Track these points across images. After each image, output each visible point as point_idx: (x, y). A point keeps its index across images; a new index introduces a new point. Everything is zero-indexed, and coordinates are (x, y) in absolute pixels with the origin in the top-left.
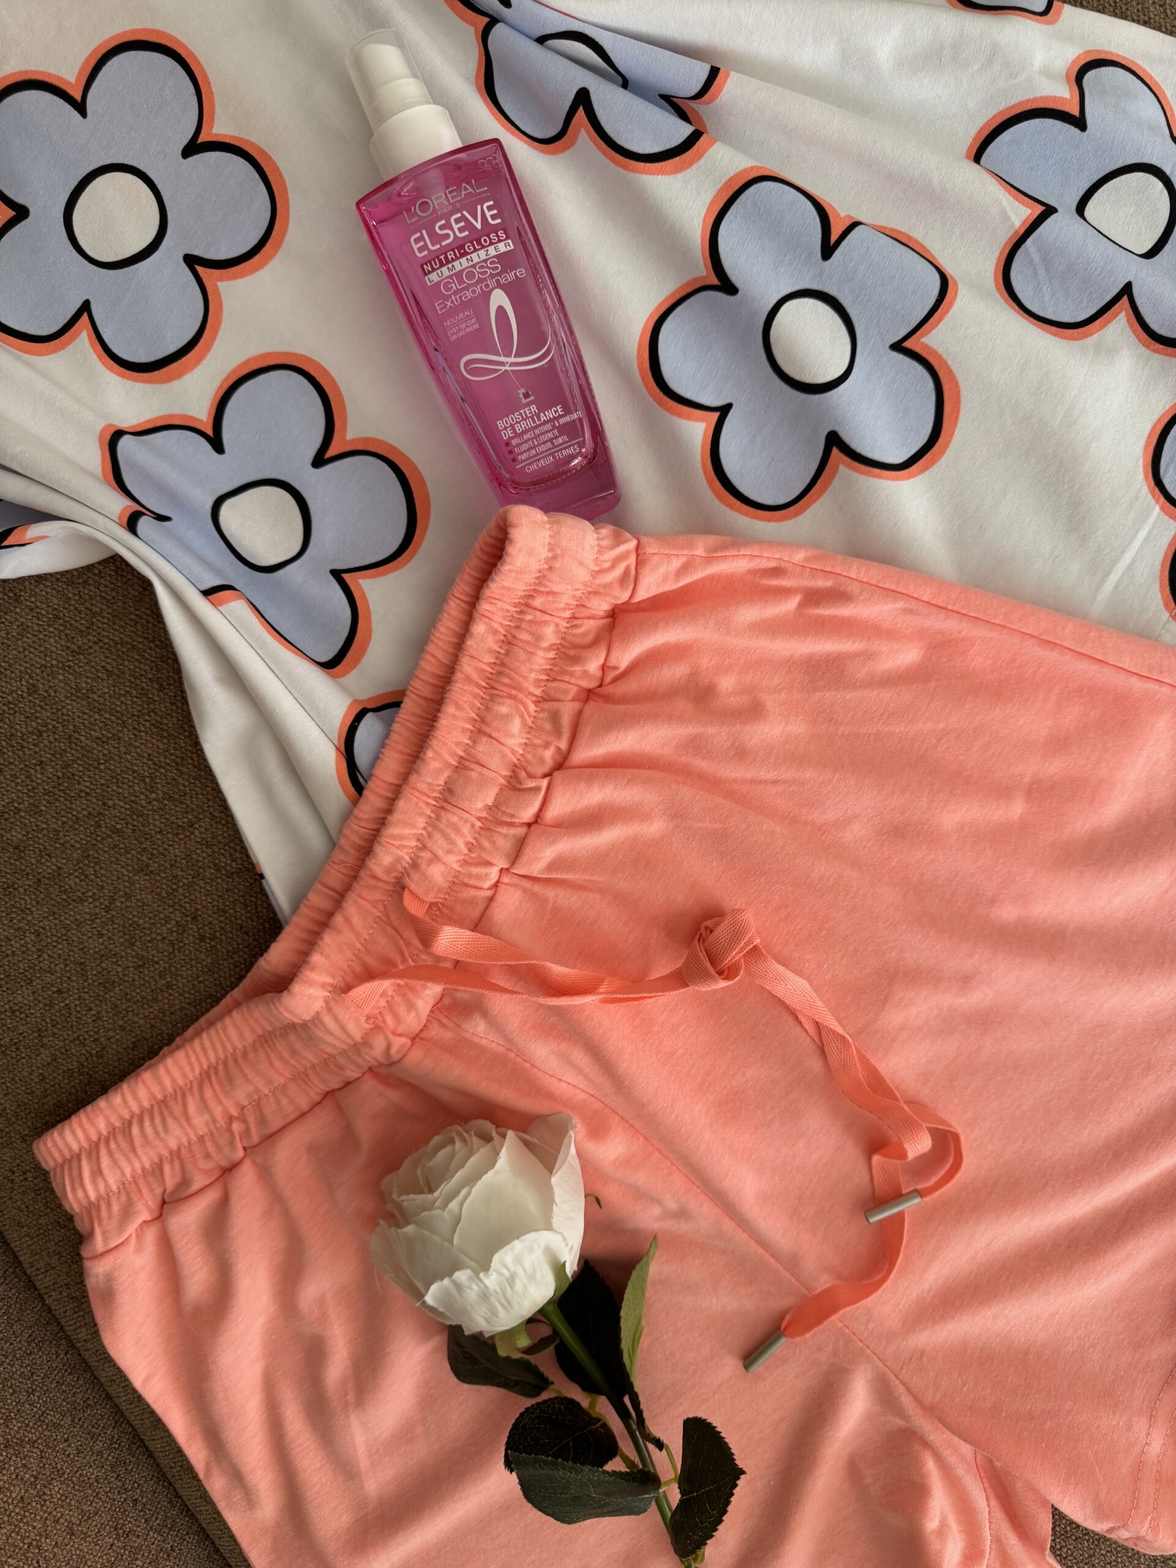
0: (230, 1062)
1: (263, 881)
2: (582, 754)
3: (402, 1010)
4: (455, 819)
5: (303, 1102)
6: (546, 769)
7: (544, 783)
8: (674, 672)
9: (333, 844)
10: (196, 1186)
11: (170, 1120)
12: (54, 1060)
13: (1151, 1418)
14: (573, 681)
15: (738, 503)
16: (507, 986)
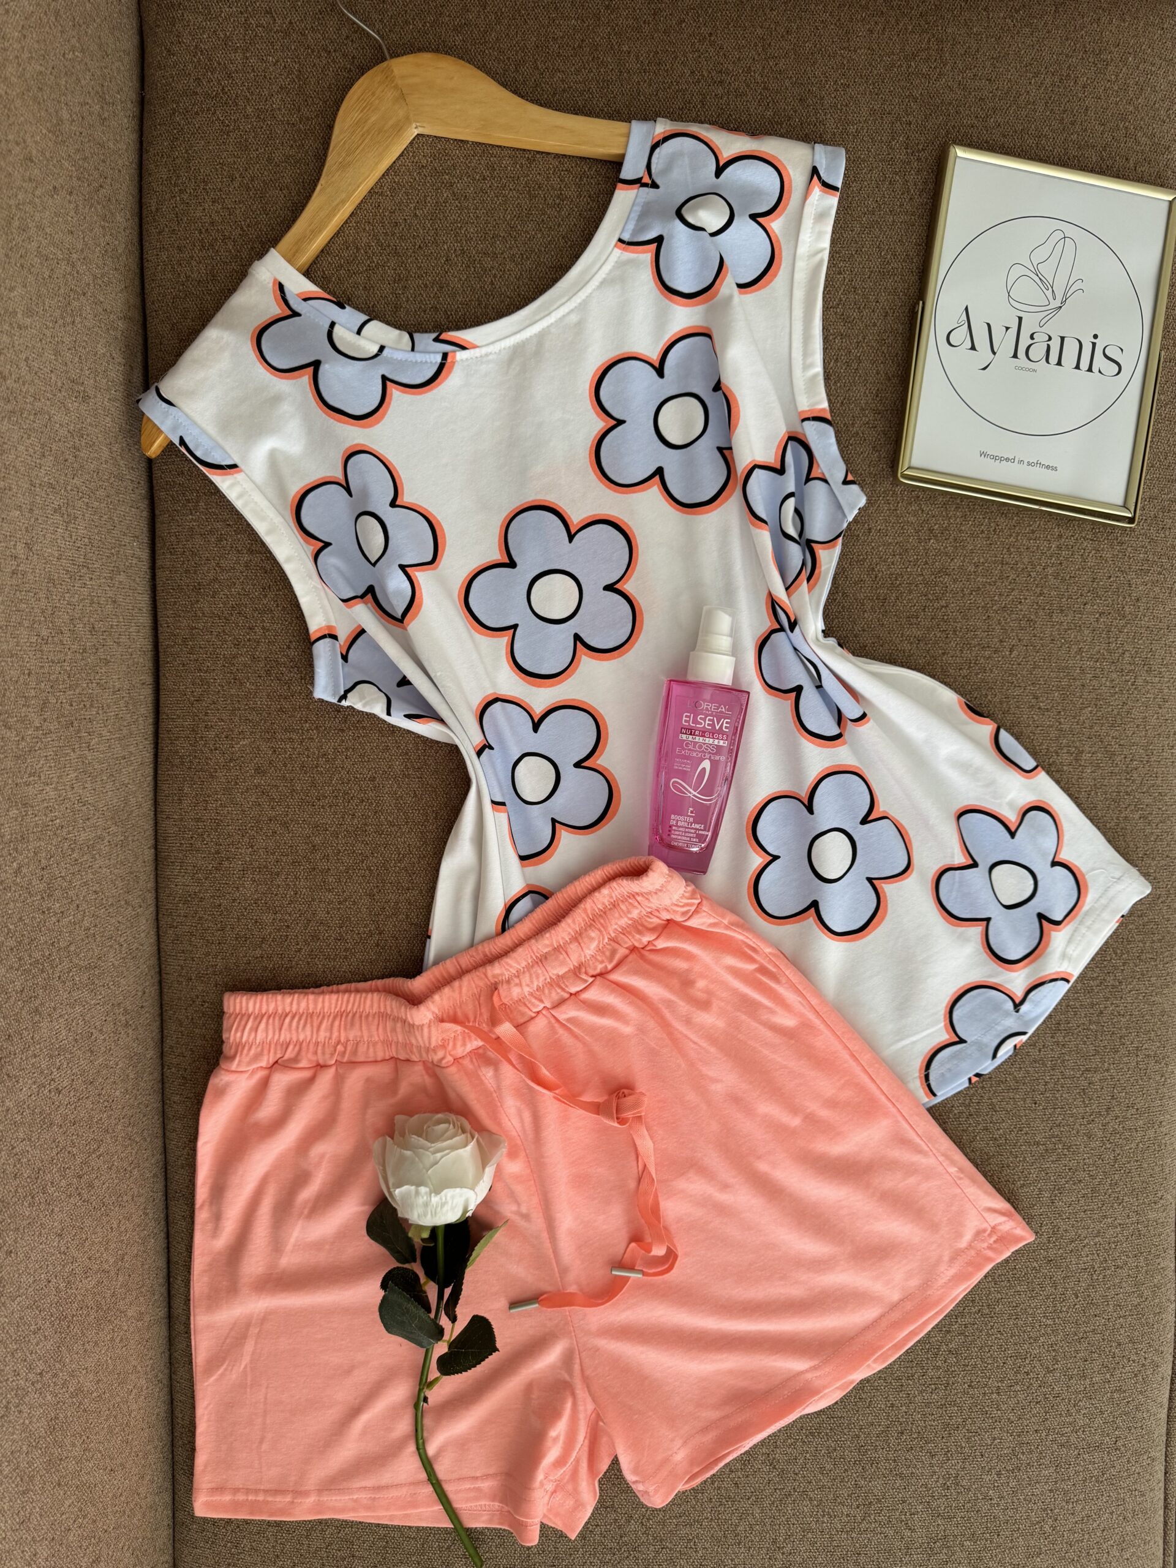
0: (358, 1015)
1: (428, 940)
2: (616, 977)
3: (459, 1043)
4: (540, 972)
5: (380, 1055)
6: (595, 973)
7: (591, 980)
8: (680, 964)
9: (472, 945)
10: (301, 1065)
11: (308, 1025)
12: (262, 957)
13: (685, 1443)
14: (632, 940)
15: (756, 904)
16: (514, 1062)
